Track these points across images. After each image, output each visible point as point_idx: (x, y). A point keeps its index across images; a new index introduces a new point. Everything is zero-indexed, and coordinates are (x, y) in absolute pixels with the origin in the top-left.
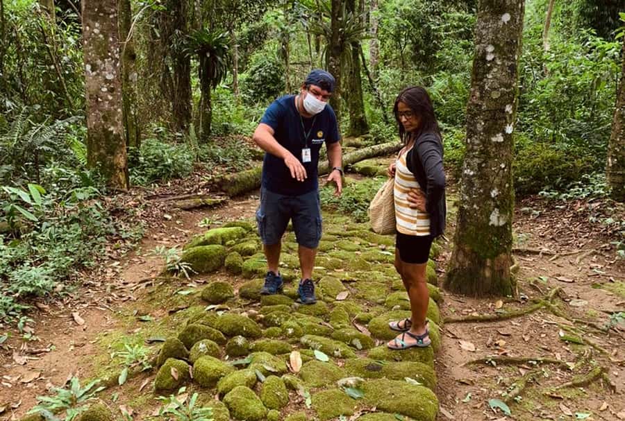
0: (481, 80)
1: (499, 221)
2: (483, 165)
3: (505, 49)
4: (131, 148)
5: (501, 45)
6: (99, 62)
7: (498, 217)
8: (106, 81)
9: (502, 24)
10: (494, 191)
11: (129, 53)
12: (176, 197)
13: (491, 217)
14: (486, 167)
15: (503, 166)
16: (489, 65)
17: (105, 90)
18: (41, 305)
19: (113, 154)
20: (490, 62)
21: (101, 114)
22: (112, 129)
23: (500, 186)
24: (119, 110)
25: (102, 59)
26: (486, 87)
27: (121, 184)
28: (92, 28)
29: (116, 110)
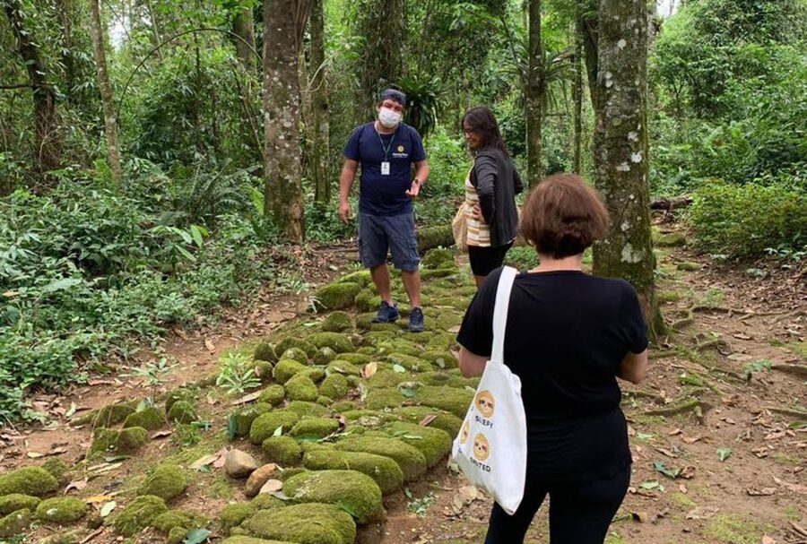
0: (603, 107)
1: (632, 258)
2: (611, 196)
3: (624, 75)
4: (318, 202)
5: (619, 71)
6: (277, 110)
7: (632, 254)
8: (284, 129)
9: (618, 50)
10: (624, 225)
11: (321, 102)
12: (348, 249)
13: (623, 253)
14: (614, 198)
15: (632, 197)
16: (608, 92)
17: (282, 137)
18: (178, 331)
19: (287, 203)
20: (609, 88)
21: (278, 162)
22: (288, 177)
23: (631, 219)
24: (296, 158)
25: (281, 107)
26: (608, 115)
27: (295, 235)
28: (271, 76)
29: (292, 158)
